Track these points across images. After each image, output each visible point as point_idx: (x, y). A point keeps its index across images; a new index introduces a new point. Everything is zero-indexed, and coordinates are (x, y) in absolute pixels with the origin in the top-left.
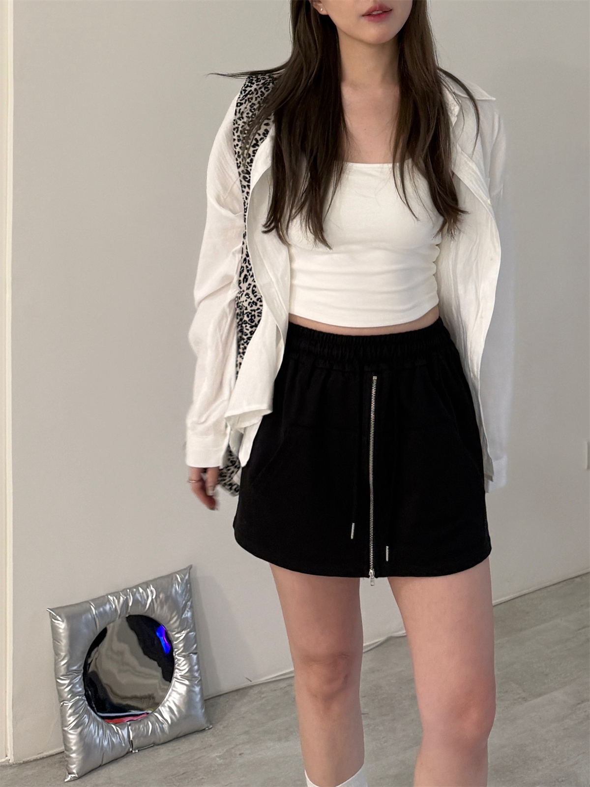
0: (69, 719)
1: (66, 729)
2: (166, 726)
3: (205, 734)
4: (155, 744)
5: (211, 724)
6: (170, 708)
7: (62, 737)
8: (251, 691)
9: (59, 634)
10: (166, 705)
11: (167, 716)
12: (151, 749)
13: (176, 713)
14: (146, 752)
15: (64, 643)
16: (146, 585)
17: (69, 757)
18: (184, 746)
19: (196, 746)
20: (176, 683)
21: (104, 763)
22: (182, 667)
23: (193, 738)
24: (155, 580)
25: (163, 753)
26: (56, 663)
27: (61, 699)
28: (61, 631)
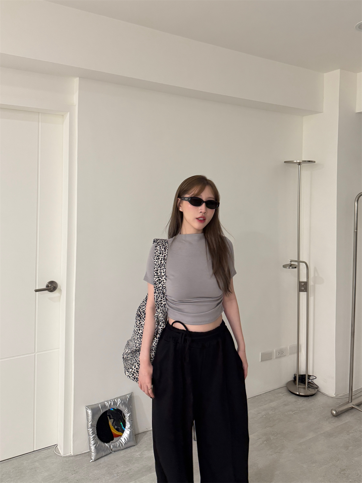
0: (91, 441)
1: (90, 445)
2: (123, 444)
3: (135, 447)
4: (119, 450)
5: (137, 443)
6: (124, 438)
7: (89, 447)
12: (118, 452)
13: (126, 440)
14: (116, 453)
16: (117, 398)
17: (91, 454)
18: (129, 450)
19: (132, 451)
20: (127, 431)
21: (103, 456)
22: (128, 425)
23: (131, 448)
24: (120, 397)
25: (122, 453)
27: (89, 435)
28: (89, 413)
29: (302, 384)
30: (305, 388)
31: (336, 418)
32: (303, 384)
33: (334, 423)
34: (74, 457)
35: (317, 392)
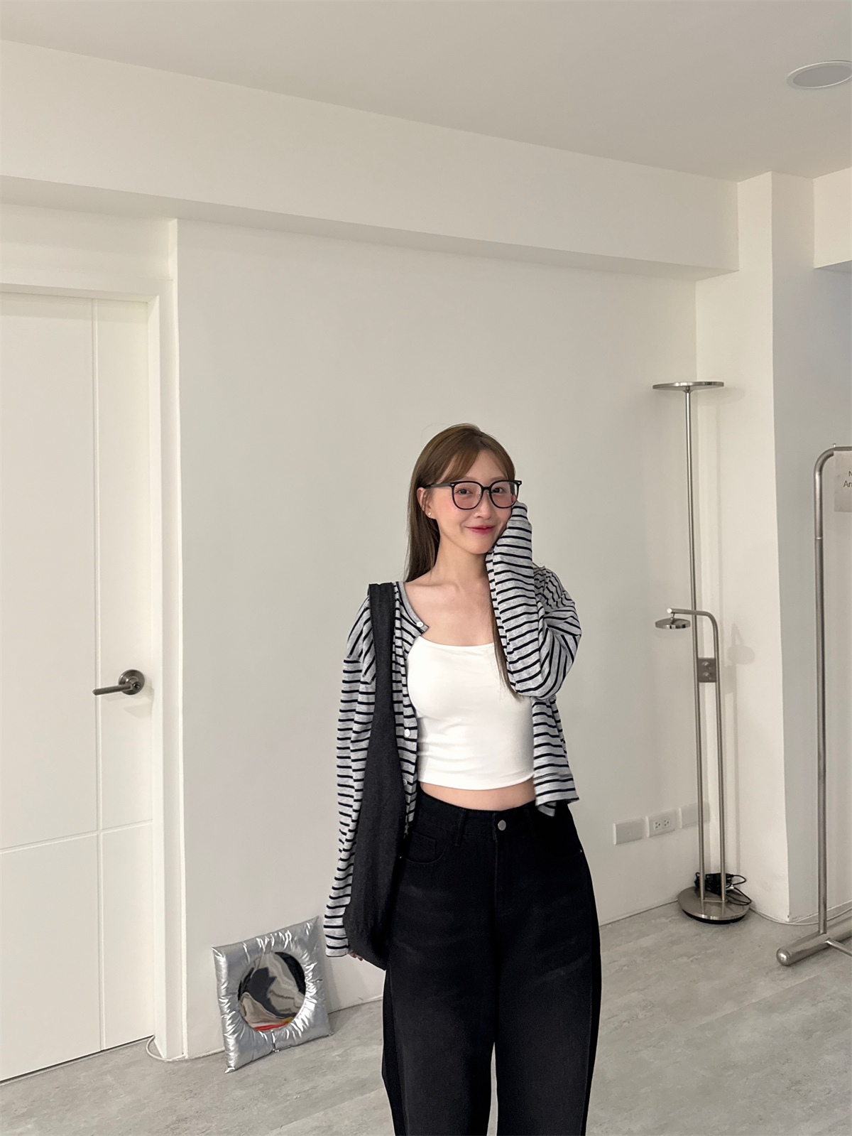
0: (227, 1028)
1: (226, 1035)
2: (300, 1033)
3: (328, 1038)
4: (291, 1046)
5: (333, 1031)
6: (302, 1020)
7: (223, 1041)
8: (363, 1007)
9: (220, 966)
10: (300, 1017)
11: (300, 1024)
12: (288, 1049)
13: (307, 1024)
14: (284, 1052)
15: (224, 972)
16: (284, 931)
17: (228, 1055)
18: (312, 1047)
19: (322, 1047)
20: (307, 1003)
21: (254, 1059)
22: (311, 989)
23: (319, 1042)
24: (291, 927)
25: (297, 1053)
26: (218, 988)
27: (223, 1013)
28: (222, 964)
29: (713, 895)
30: (720, 904)
31: (790, 970)
32: (716, 895)
33: (783, 979)
34: (189, 1063)
35: (748, 912)
